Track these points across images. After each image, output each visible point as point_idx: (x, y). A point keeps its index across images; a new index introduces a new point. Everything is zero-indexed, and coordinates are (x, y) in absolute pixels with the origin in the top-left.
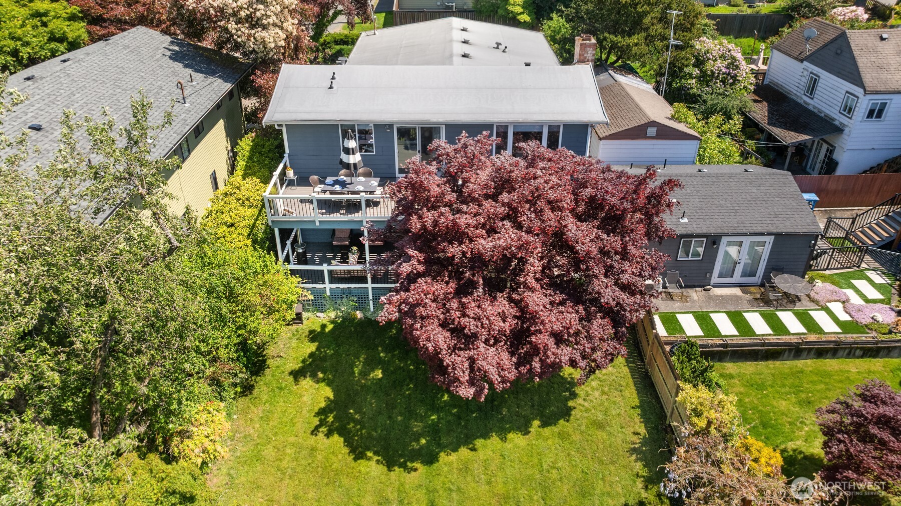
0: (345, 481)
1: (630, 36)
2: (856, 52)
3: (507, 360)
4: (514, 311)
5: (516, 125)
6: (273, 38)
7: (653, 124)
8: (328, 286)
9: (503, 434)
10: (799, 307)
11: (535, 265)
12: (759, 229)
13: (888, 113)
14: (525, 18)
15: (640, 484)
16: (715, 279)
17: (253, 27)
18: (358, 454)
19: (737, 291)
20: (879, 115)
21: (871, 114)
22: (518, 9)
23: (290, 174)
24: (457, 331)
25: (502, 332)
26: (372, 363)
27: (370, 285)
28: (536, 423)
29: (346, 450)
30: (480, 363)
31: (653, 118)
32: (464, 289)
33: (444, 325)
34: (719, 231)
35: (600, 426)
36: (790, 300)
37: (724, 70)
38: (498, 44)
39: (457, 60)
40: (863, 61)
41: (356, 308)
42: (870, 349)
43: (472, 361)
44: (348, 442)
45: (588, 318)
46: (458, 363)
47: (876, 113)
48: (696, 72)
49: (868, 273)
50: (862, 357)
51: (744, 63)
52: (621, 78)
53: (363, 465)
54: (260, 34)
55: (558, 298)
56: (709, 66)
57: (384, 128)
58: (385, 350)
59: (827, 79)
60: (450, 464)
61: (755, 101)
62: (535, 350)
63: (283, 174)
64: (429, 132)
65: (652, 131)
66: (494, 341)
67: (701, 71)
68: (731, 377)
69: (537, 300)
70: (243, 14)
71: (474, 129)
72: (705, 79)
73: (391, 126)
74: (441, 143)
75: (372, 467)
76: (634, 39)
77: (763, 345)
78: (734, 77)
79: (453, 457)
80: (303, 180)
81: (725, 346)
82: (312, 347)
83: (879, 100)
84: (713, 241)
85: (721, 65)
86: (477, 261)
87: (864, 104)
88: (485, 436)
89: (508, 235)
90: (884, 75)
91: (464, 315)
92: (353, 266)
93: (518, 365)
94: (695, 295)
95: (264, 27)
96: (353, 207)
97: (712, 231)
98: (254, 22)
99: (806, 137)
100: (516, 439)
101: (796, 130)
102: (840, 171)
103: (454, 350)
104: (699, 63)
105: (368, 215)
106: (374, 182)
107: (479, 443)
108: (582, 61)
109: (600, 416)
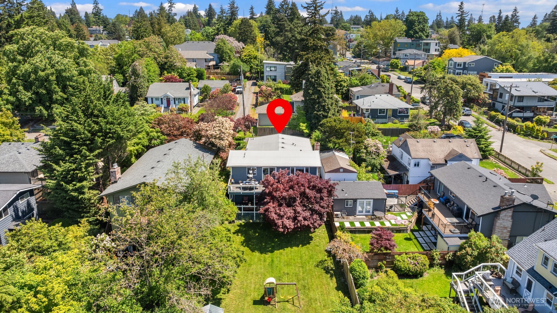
0: (250, 256)
1: (340, 139)
2: (409, 146)
3: (292, 224)
4: (293, 211)
5: (296, 167)
6: (225, 143)
7: (342, 168)
8: (243, 212)
9: (291, 247)
10: (381, 221)
11: (299, 200)
12: (368, 198)
13: (421, 164)
14: (306, 131)
15: (326, 257)
16: (357, 213)
17: (220, 140)
18: (253, 251)
19: (364, 217)
20: (418, 165)
21: (415, 165)
22: (304, 128)
23: (233, 181)
24: (279, 215)
25: (290, 216)
26: (255, 232)
27: (255, 212)
28: (301, 245)
29: (250, 250)
30: (284, 222)
31: (342, 166)
32: (280, 205)
33: (275, 214)
34: (356, 198)
35: (318, 246)
36: (380, 218)
37: (375, 150)
38: (293, 144)
39: (280, 149)
40: (411, 148)
41: (250, 219)
42: (398, 230)
43: (283, 222)
44: (250, 248)
45: (312, 215)
46: (279, 222)
47: (417, 165)
48: (365, 151)
49: (407, 213)
50: (396, 233)
51: (382, 148)
52: (337, 154)
53: (254, 253)
54: (222, 142)
55: (305, 208)
56: (369, 149)
57: (259, 168)
58: (259, 230)
59: (405, 154)
60: (277, 253)
61: (385, 161)
62: (299, 221)
63: (231, 181)
64: (272, 169)
65: (341, 170)
66: (288, 218)
67: (367, 150)
68: (357, 237)
69: (299, 209)
70: (218, 136)
71: (283, 168)
72: (369, 153)
73: (261, 167)
74: (275, 172)
75: (257, 254)
76: (341, 140)
77: (367, 228)
78: (378, 153)
79: (278, 252)
80: (237, 182)
81: (356, 229)
82: (238, 228)
83: (417, 161)
84: (355, 201)
85: (373, 149)
86: (284, 198)
87: (413, 162)
88: (287, 247)
89: (291, 192)
90: (418, 153)
91: (280, 211)
92: (250, 206)
93: (294, 225)
94: (351, 218)
95: (223, 140)
96: (251, 189)
97: (354, 198)
98: (221, 139)
99: (397, 173)
100: (295, 248)
101: (395, 171)
102: (410, 183)
103: (278, 219)
104: (366, 148)
105: (255, 191)
106: (257, 183)
107: (285, 249)
108: (316, 150)
109: (318, 244)
